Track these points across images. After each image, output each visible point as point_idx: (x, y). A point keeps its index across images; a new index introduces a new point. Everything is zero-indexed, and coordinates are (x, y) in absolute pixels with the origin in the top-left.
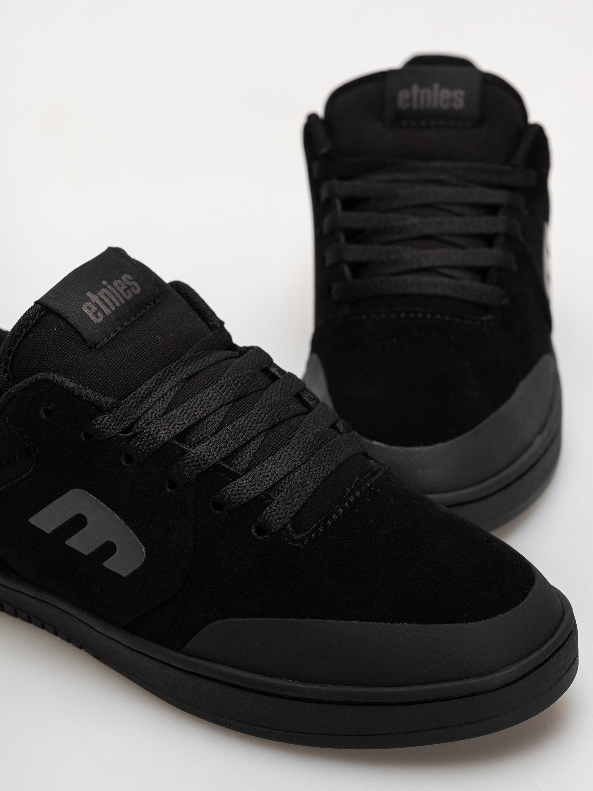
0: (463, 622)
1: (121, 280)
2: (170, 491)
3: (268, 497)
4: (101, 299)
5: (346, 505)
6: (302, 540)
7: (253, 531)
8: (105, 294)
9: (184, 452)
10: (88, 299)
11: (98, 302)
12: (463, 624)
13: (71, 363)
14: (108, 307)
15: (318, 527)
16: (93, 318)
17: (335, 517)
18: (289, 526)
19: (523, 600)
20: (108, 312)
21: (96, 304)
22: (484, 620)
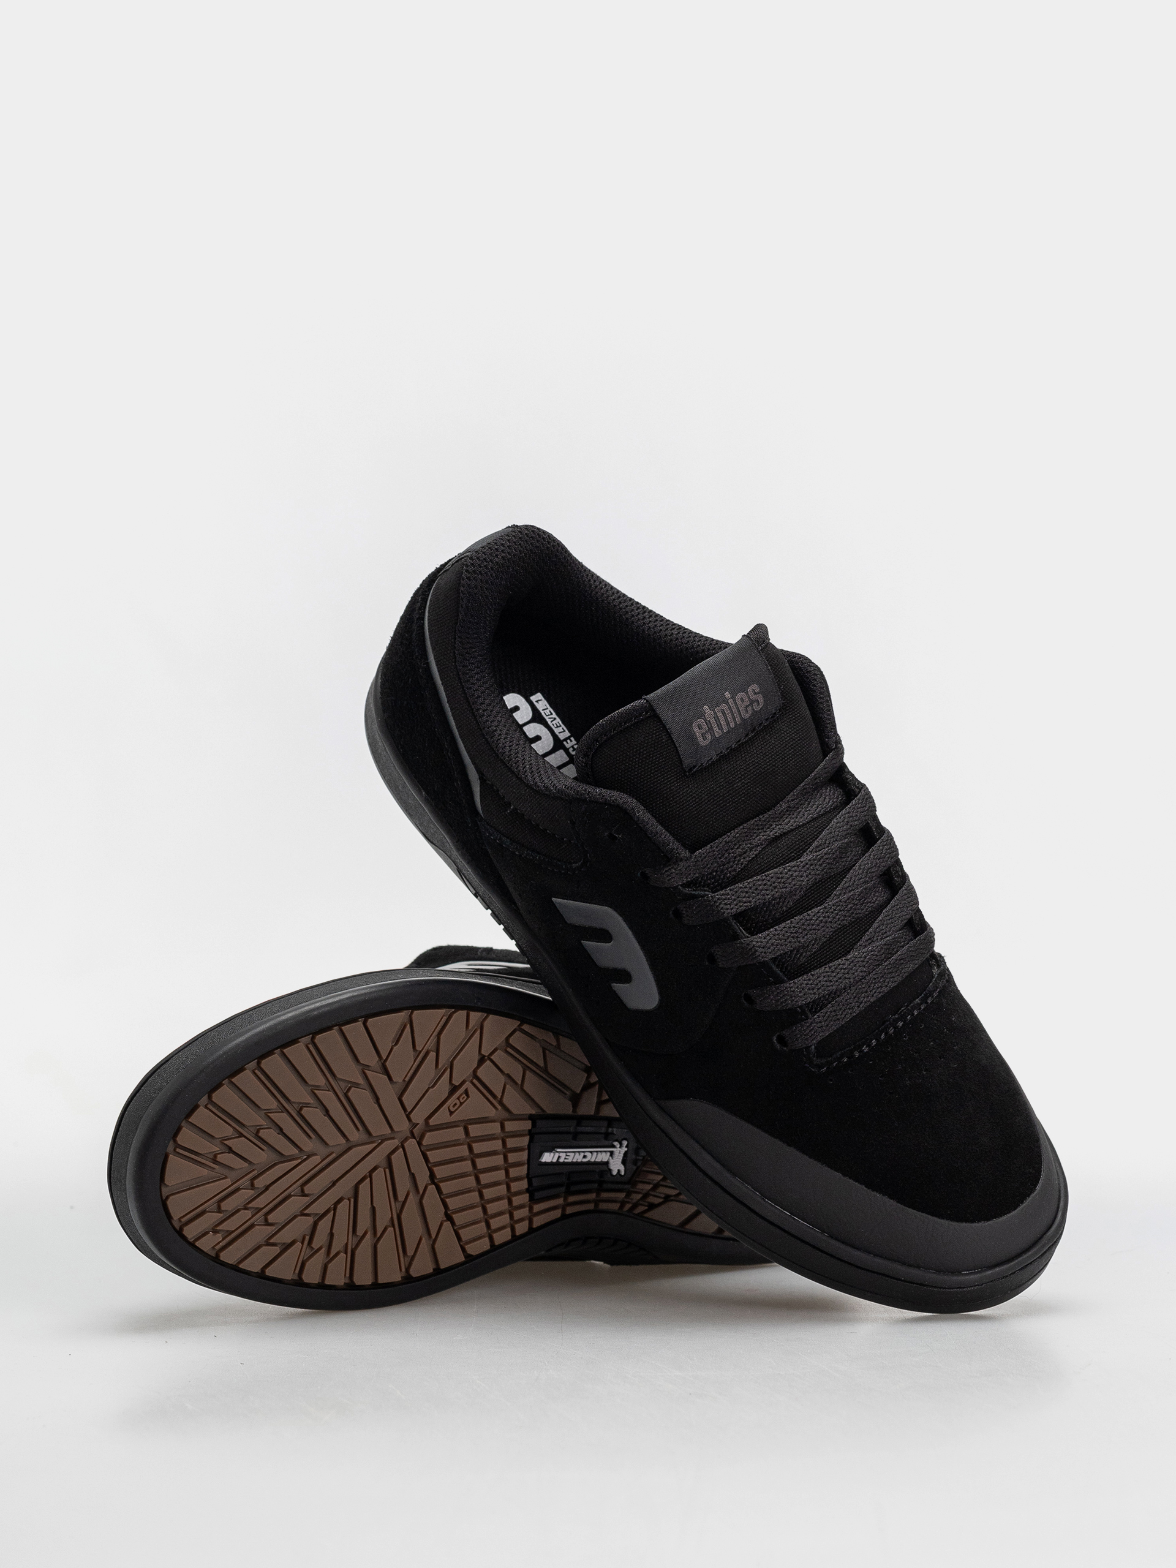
0: (944, 1219)
1: (747, 693)
2: (707, 963)
3: (803, 1012)
4: (717, 719)
5: (883, 1036)
6: (820, 1067)
7: (775, 1039)
8: (723, 712)
9: (736, 937)
10: (702, 715)
11: (713, 721)
12: (942, 1221)
13: (658, 787)
14: (720, 726)
15: (842, 1056)
16: (700, 739)
17: (865, 1049)
18: (813, 1047)
19: (1015, 1209)
20: (717, 733)
21: (708, 723)
22: (966, 1222)
